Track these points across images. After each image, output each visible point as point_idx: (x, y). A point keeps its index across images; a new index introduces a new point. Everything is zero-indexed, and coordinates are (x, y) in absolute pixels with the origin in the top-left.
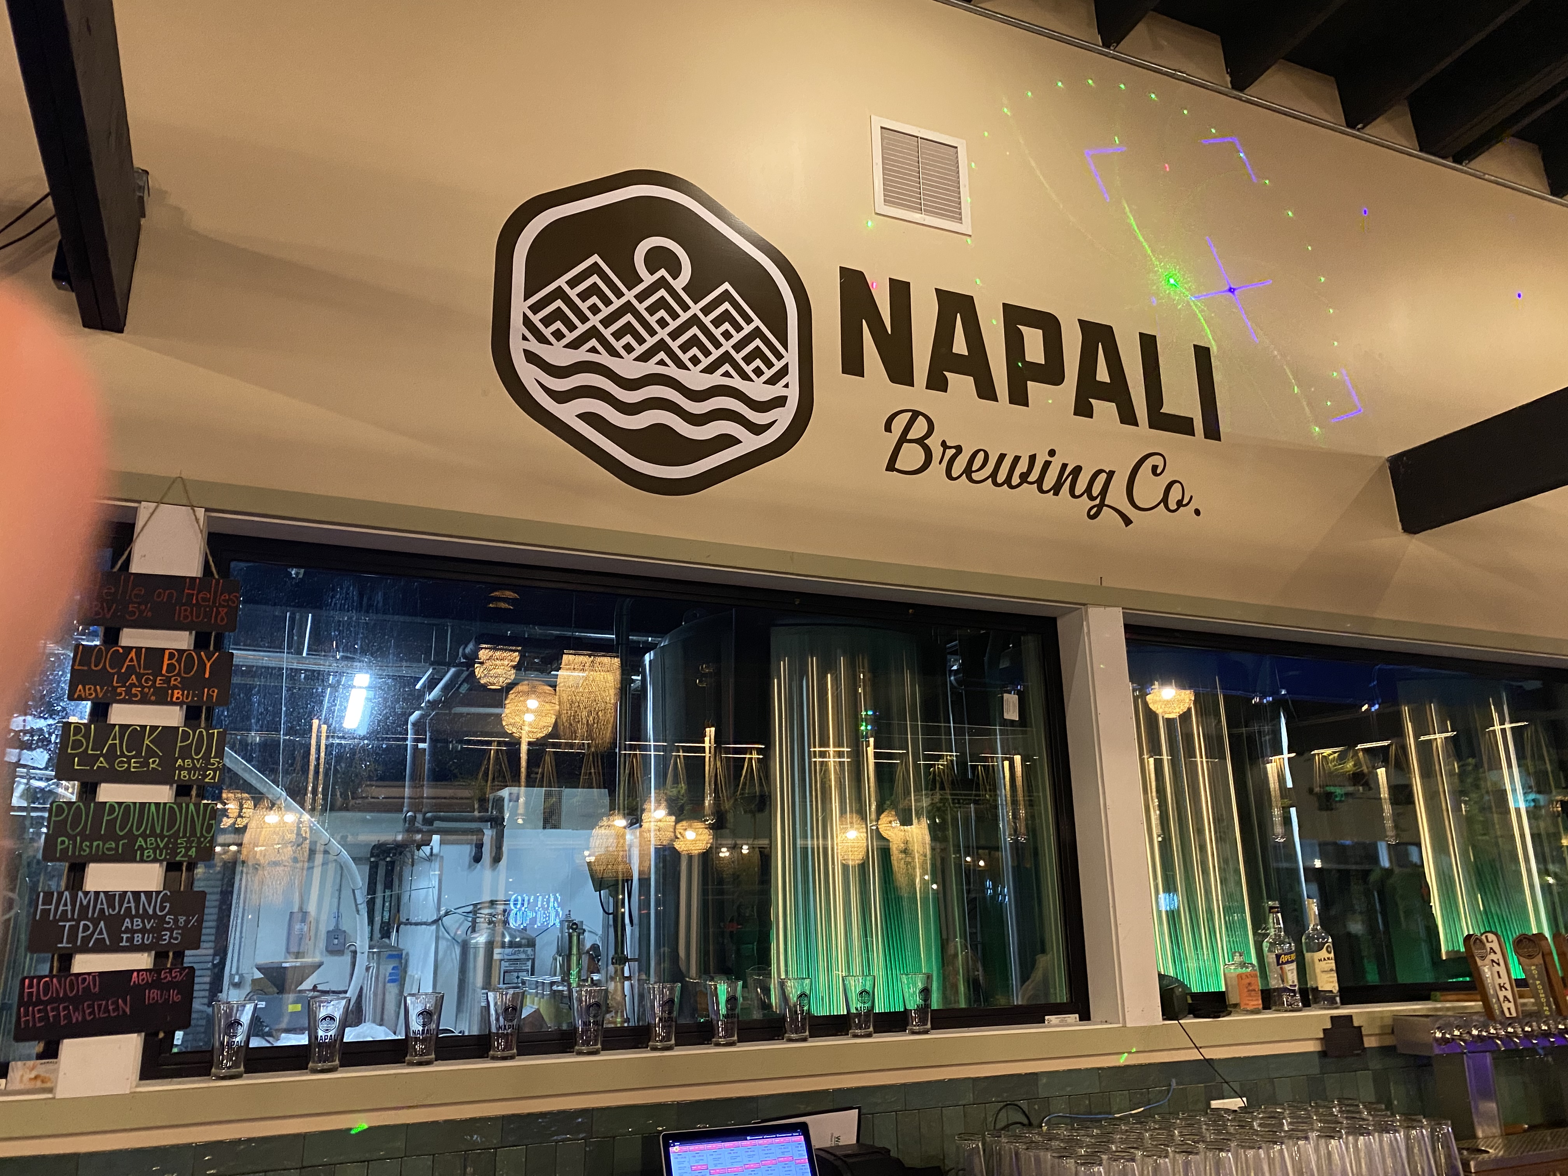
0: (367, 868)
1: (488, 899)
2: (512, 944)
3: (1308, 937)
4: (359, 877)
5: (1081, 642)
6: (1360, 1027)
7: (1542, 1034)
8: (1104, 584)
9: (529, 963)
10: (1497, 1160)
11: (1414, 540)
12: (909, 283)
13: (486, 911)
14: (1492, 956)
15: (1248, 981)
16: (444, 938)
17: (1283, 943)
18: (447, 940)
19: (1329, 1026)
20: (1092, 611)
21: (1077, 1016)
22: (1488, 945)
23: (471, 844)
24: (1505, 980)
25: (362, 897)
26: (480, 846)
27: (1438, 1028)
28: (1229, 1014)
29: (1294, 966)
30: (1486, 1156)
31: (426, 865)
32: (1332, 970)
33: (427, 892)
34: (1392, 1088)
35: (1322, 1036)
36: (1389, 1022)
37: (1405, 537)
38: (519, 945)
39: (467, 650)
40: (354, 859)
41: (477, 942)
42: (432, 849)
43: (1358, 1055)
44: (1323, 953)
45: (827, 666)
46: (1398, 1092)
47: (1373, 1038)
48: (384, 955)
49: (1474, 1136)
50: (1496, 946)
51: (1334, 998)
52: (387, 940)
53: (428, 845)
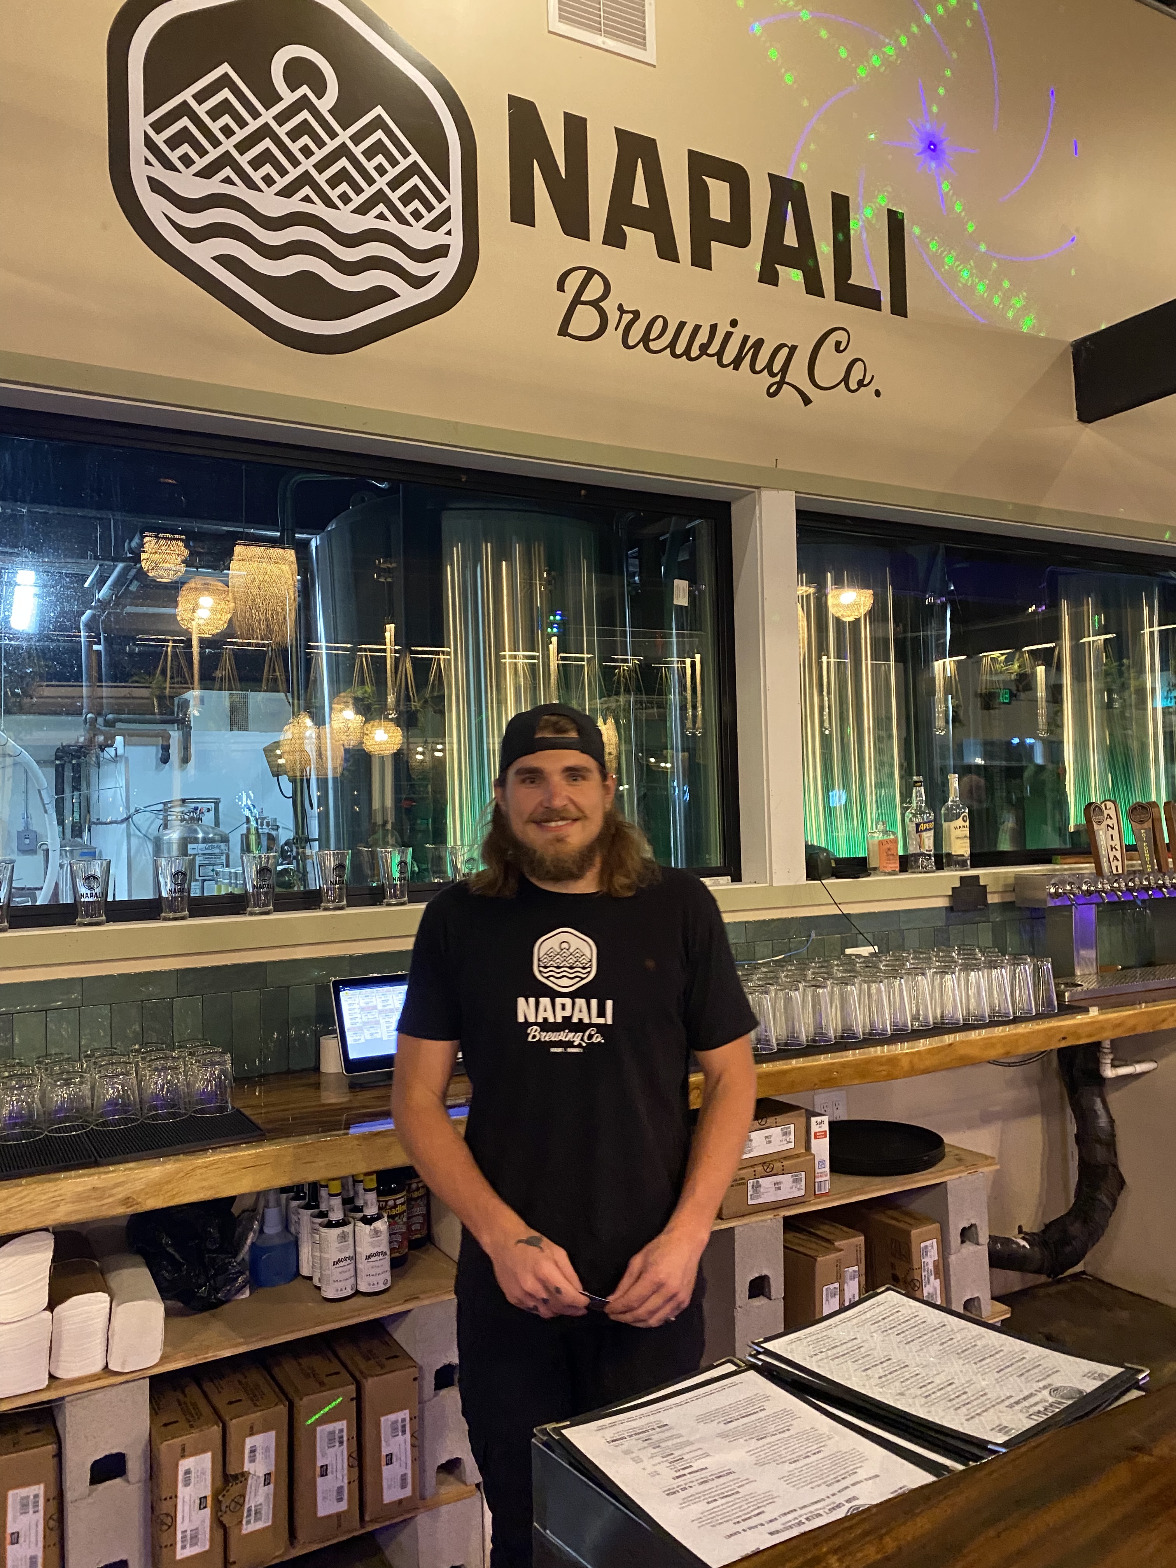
0: (52, 771)
1: (179, 797)
2: (205, 840)
3: (947, 809)
4: (45, 779)
5: (753, 526)
6: (985, 886)
7: (1142, 888)
8: (779, 467)
9: (224, 857)
10: (1088, 991)
11: (1087, 429)
12: (585, 120)
13: (178, 809)
14: (1110, 822)
15: (888, 846)
16: (135, 835)
17: (924, 813)
18: (139, 837)
19: (958, 885)
20: (766, 495)
21: (729, 878)
22: (1106, 812)
23: (157, 745)
24: (1116, 842)
25: (49, 797)
26: (166, 748)
27: (1053, 885)
28: (869, 875)
29: (931, 833)
30: (1079, 988)
31: (112, 766)
32: (966, 837)
33: (115, 792)
34: (1008, 937)
35: (950, 893)
36: (1011, 881)
37: (1081, 425)
38: (212, 841)
39: (133, 544)
40: (38, 762)
41: (170, 839)
42: (116, 750)
43: (980, 909)
44: (959, 822)
45: (502, 553)
46: (1011, 939)
47: (996, 895)
48: (77, 853)
49: (1073, 974)
50: (1112, 813)
51: (965, 861)
52: (79, 840)
53: (111, 746)
